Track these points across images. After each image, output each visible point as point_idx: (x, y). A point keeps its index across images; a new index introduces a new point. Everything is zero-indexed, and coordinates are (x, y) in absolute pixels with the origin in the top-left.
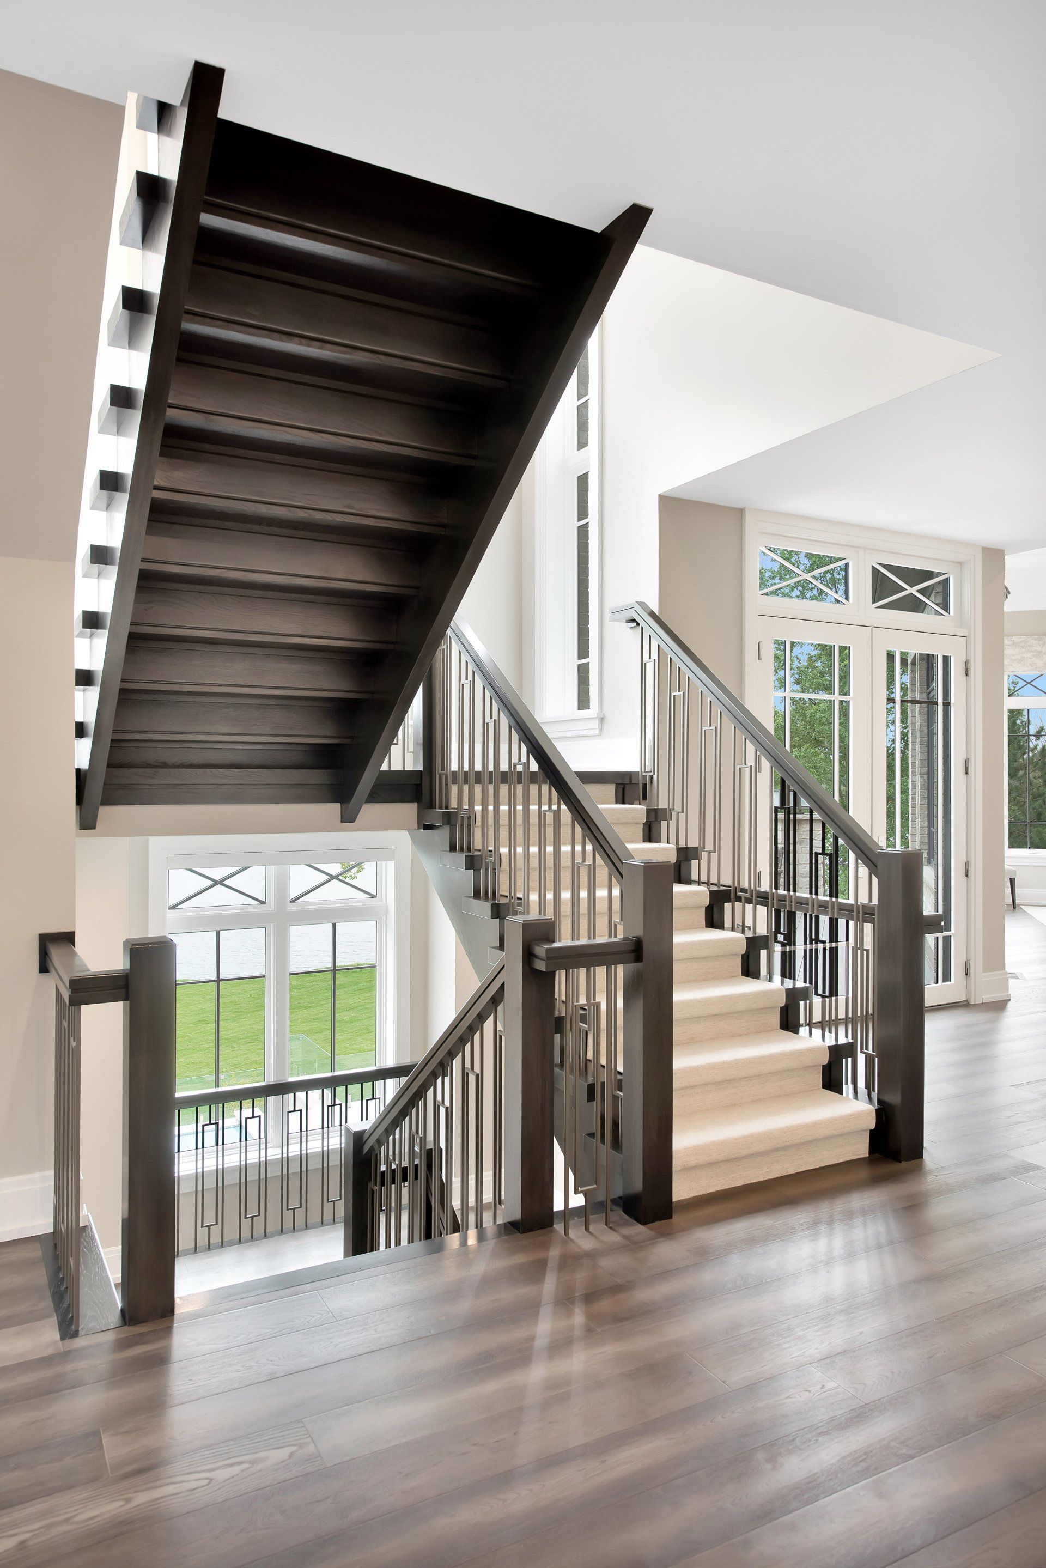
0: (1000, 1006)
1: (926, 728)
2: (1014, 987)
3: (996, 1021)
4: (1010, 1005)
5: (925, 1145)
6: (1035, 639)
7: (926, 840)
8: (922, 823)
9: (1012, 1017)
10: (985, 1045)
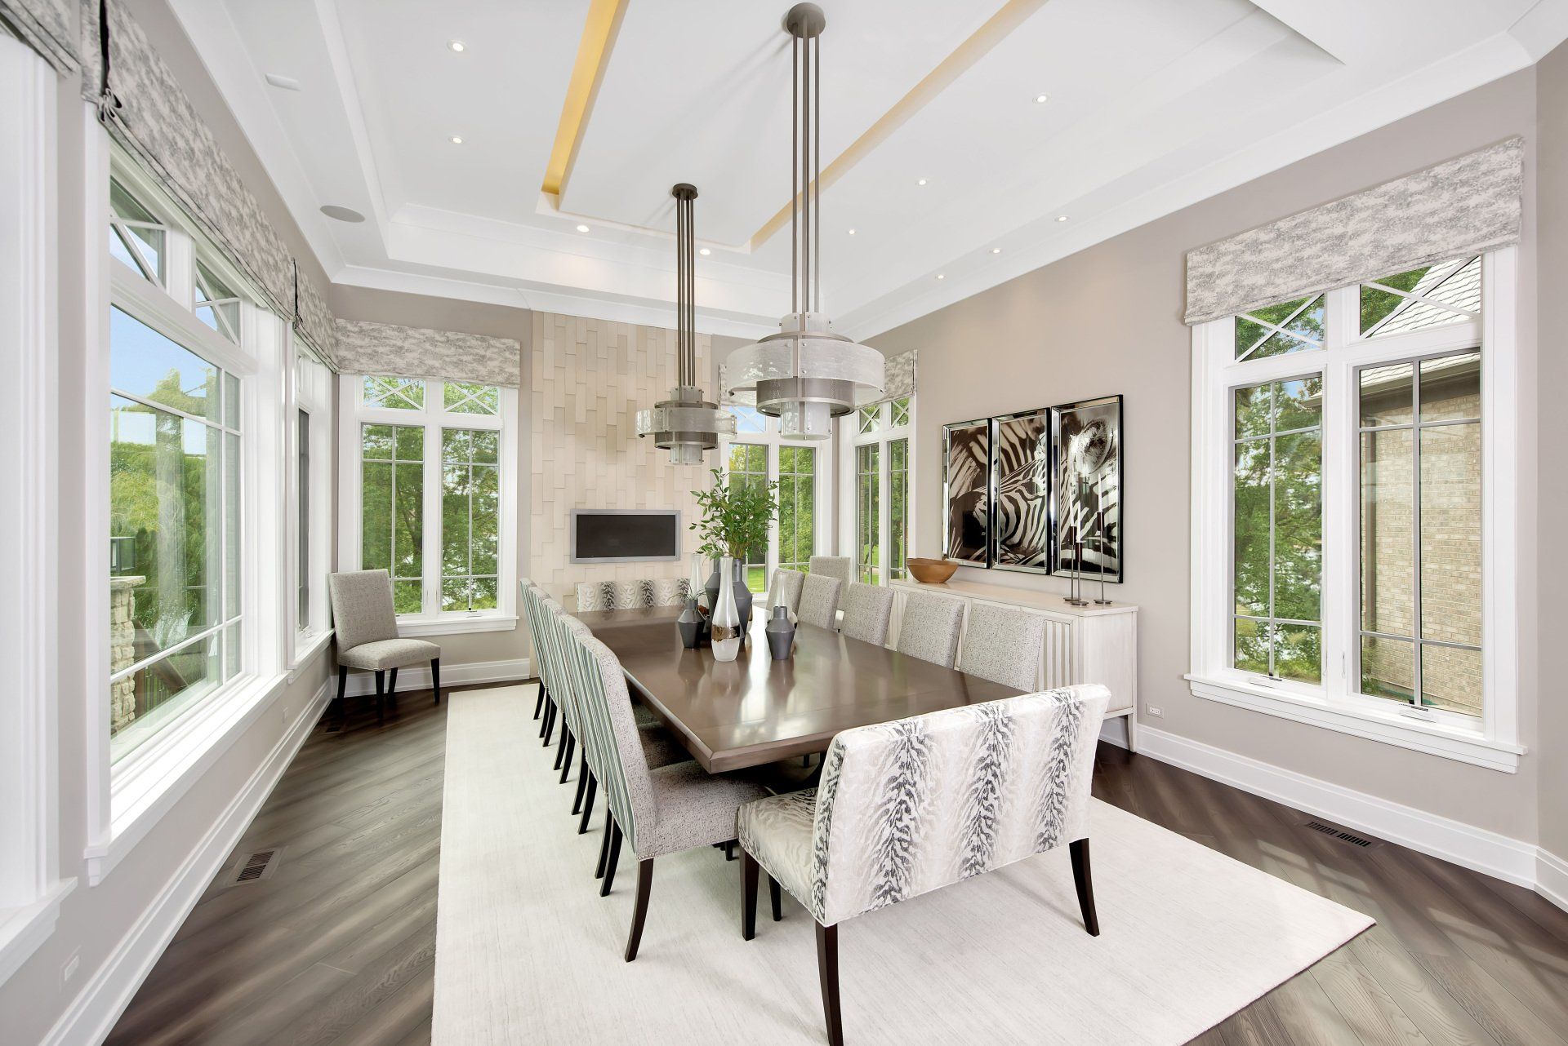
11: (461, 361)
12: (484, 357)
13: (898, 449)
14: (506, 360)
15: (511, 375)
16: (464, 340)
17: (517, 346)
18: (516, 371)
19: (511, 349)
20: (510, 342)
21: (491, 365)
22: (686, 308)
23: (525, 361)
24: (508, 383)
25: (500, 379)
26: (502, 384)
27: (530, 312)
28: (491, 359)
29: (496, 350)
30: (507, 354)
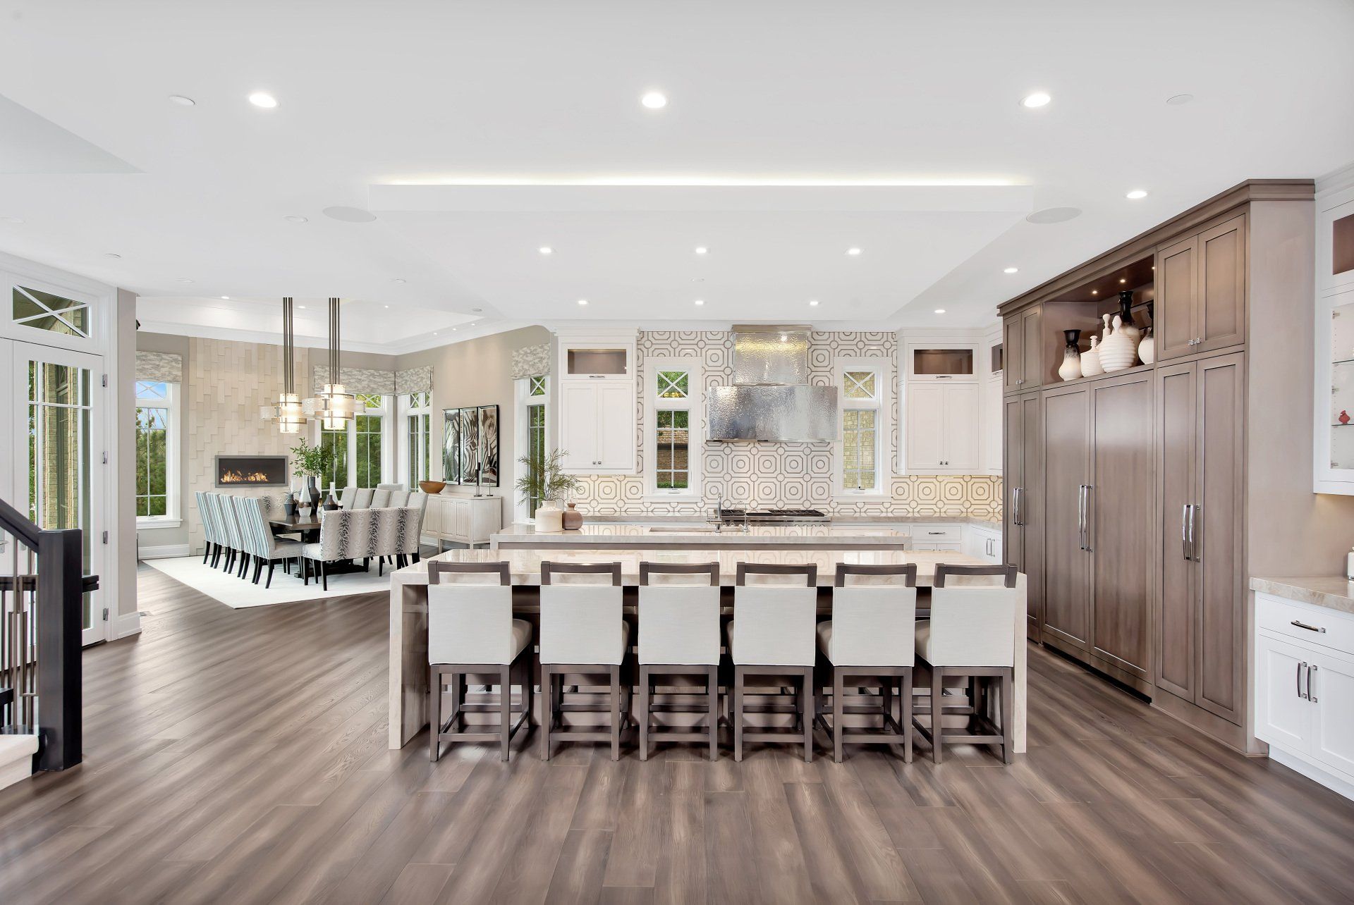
0: (134, 639)
1: (55, 421)
2: (144, 624)
3: (130, 650)
4: (141, 637)
5: (83, 752)
6: (154, 355)
7: (56, 515)
8: (52, 501)
9: (143, 646)
10: (123, 669)
11: (145, 368)
12: (158, 365)
13: (427, 417)
14: (172, 367)
15: (177, 376)
16: (146, 356)
17: (180, 358)
18: (180, 373)
19: (176, 361)
20: (175, 356)
21: (163, 370)
22: (288, 335)
23: (185, 367)
24: (174, 381)
25: (169, 378)
26: (170, 382)
27: (188, 338)
28: (163, 367)
29: (166, 361)
30: (174, 364)
